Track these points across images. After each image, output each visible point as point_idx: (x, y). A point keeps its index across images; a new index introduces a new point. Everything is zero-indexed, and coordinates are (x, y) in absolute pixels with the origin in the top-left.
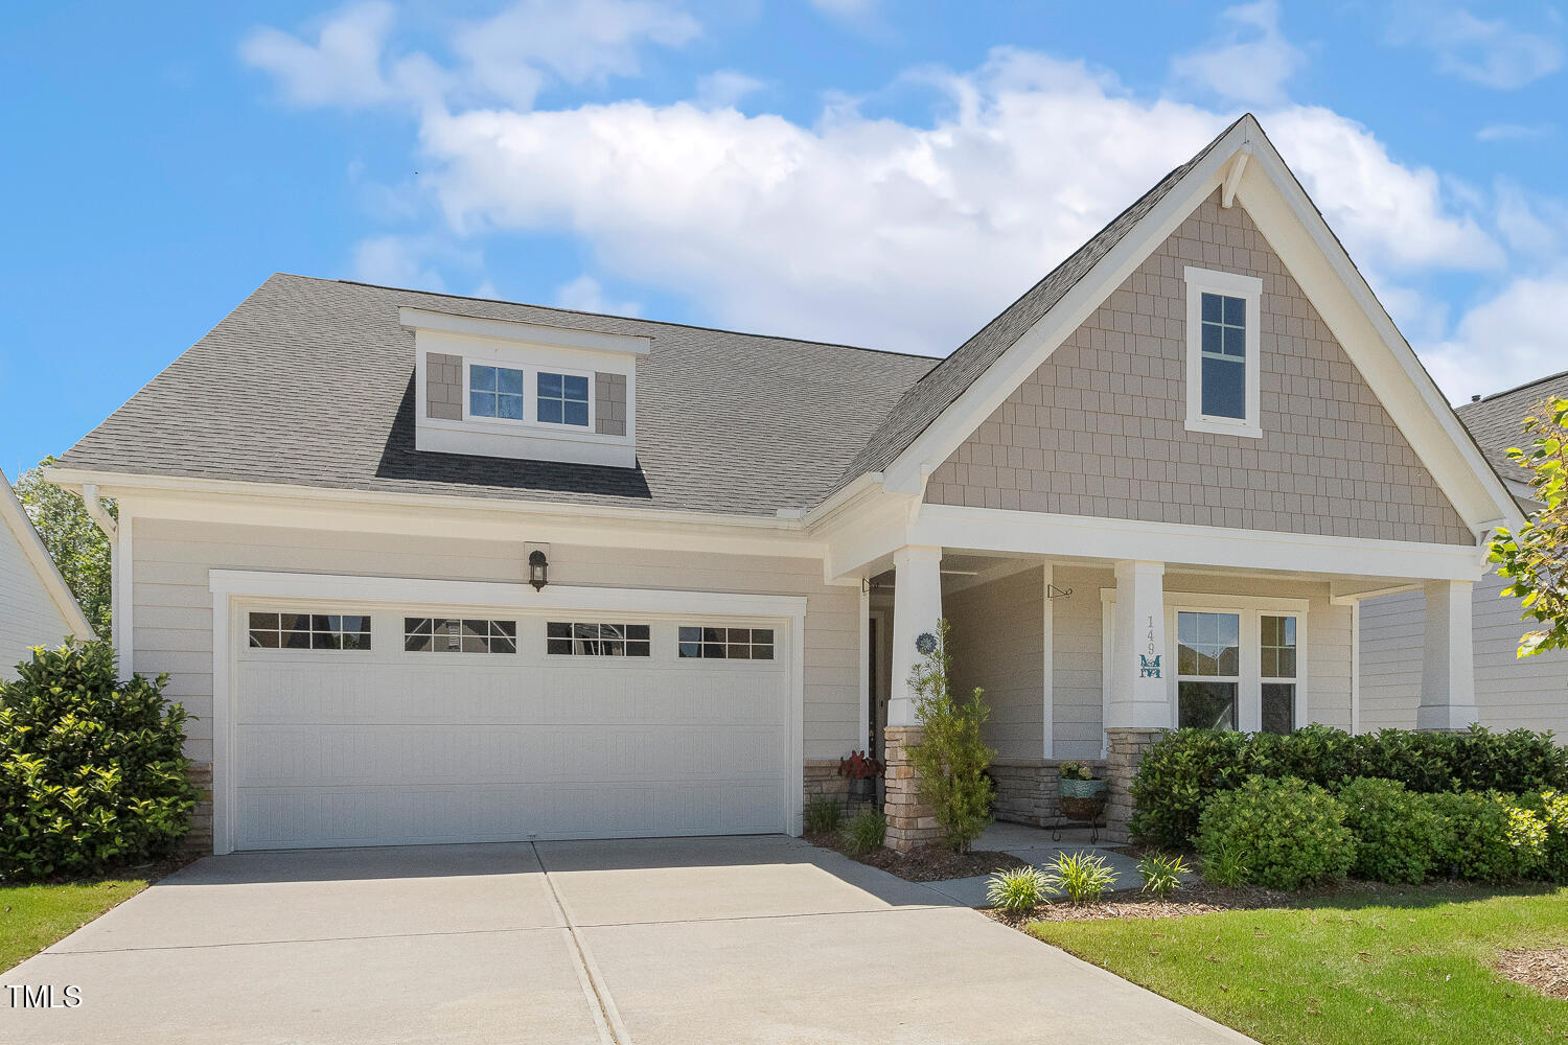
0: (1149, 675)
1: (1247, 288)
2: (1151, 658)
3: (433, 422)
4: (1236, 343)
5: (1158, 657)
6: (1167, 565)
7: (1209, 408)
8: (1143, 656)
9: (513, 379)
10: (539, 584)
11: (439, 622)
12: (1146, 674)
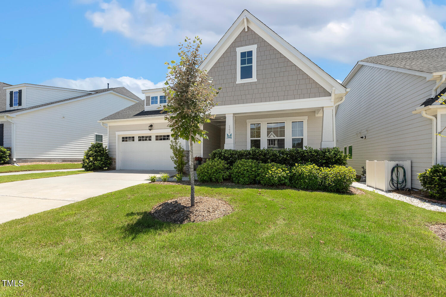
0: (229, 138)
1: (253, 48)
2: (229, 134)
3: (147, 107)
4: (250, 61)
5: (231, 134)
6: (234, 114)
7: (242, 77)
8: (227, 134)
9: (156, 98)
10: (150, 130)
11: (142, 137)
12: (228, 138)
